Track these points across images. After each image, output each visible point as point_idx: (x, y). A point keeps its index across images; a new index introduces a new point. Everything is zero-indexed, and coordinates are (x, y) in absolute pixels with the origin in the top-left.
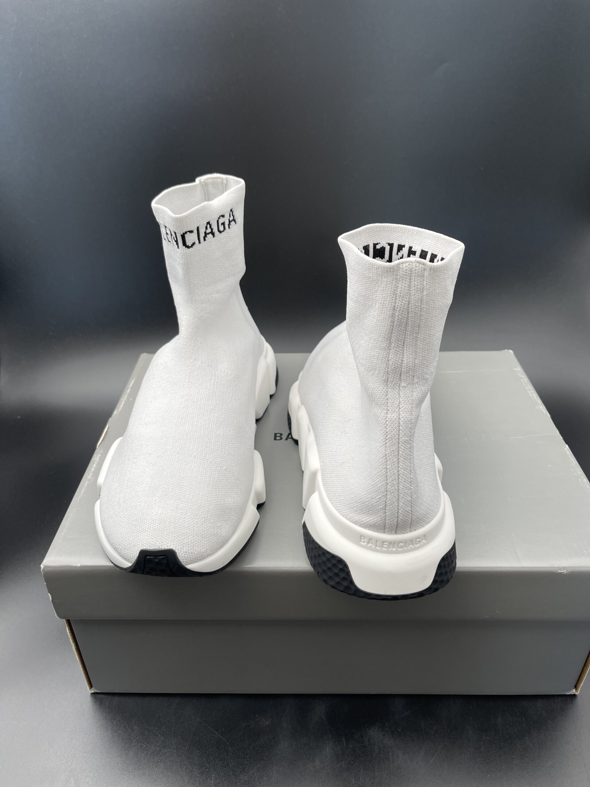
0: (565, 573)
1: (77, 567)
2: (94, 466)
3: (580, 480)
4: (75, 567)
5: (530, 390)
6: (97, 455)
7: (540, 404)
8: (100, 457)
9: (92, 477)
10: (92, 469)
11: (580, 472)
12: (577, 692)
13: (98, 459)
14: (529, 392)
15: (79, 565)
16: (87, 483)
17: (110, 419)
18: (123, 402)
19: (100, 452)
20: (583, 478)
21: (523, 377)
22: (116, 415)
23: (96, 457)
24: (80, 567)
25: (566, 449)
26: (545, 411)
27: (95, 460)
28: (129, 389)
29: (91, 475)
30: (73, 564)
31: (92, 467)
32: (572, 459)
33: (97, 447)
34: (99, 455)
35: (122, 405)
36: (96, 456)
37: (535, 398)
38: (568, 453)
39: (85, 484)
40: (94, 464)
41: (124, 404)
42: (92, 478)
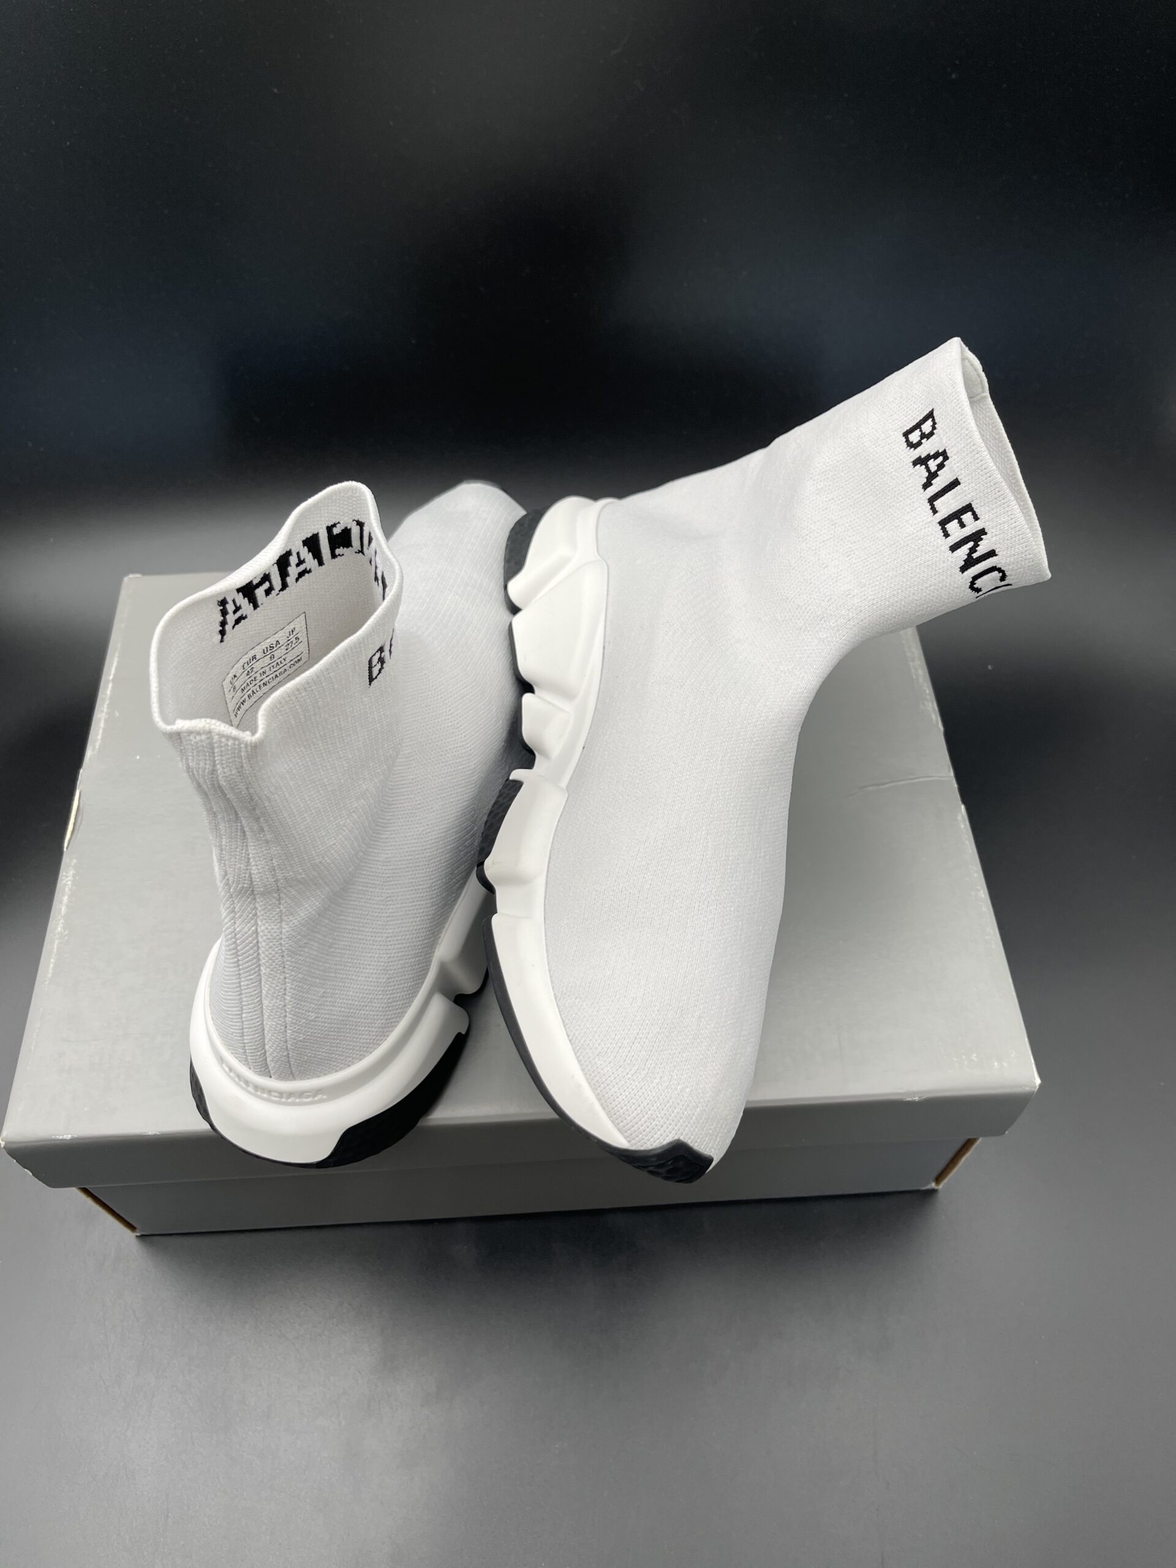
1: (66, 1140)
2: (65, 899)
3: (973, 893)
6: (66, 873)
7: (928, 697)
8: (74, 876)
9: (64, 928)
10: (61, 909)
11: (975, 875)
13: (69, 883)
14: (911, 664)
15: (69, 1137)
16: (56, 943)
17: (81, 771)
18: (102, 725)
19: (73, 864)
20: (979, 888)
22: (90, 759)
23: (67, 877)
24: (71, 1139)
25: (959, 818)
26: (934, 717)
27: (65, 885)
28: (110, 685)
29: (62, 923)
31: (61, 902)
32: (967, 842)
33: (65, 849)
34: (71, 872)
35: (101, 731)
36: (64, 874)
37: (921, 680)
38: (962, 826)
39: (53, 948)
40: (63, 896)
41: (104, 730)
42: (65, 931)
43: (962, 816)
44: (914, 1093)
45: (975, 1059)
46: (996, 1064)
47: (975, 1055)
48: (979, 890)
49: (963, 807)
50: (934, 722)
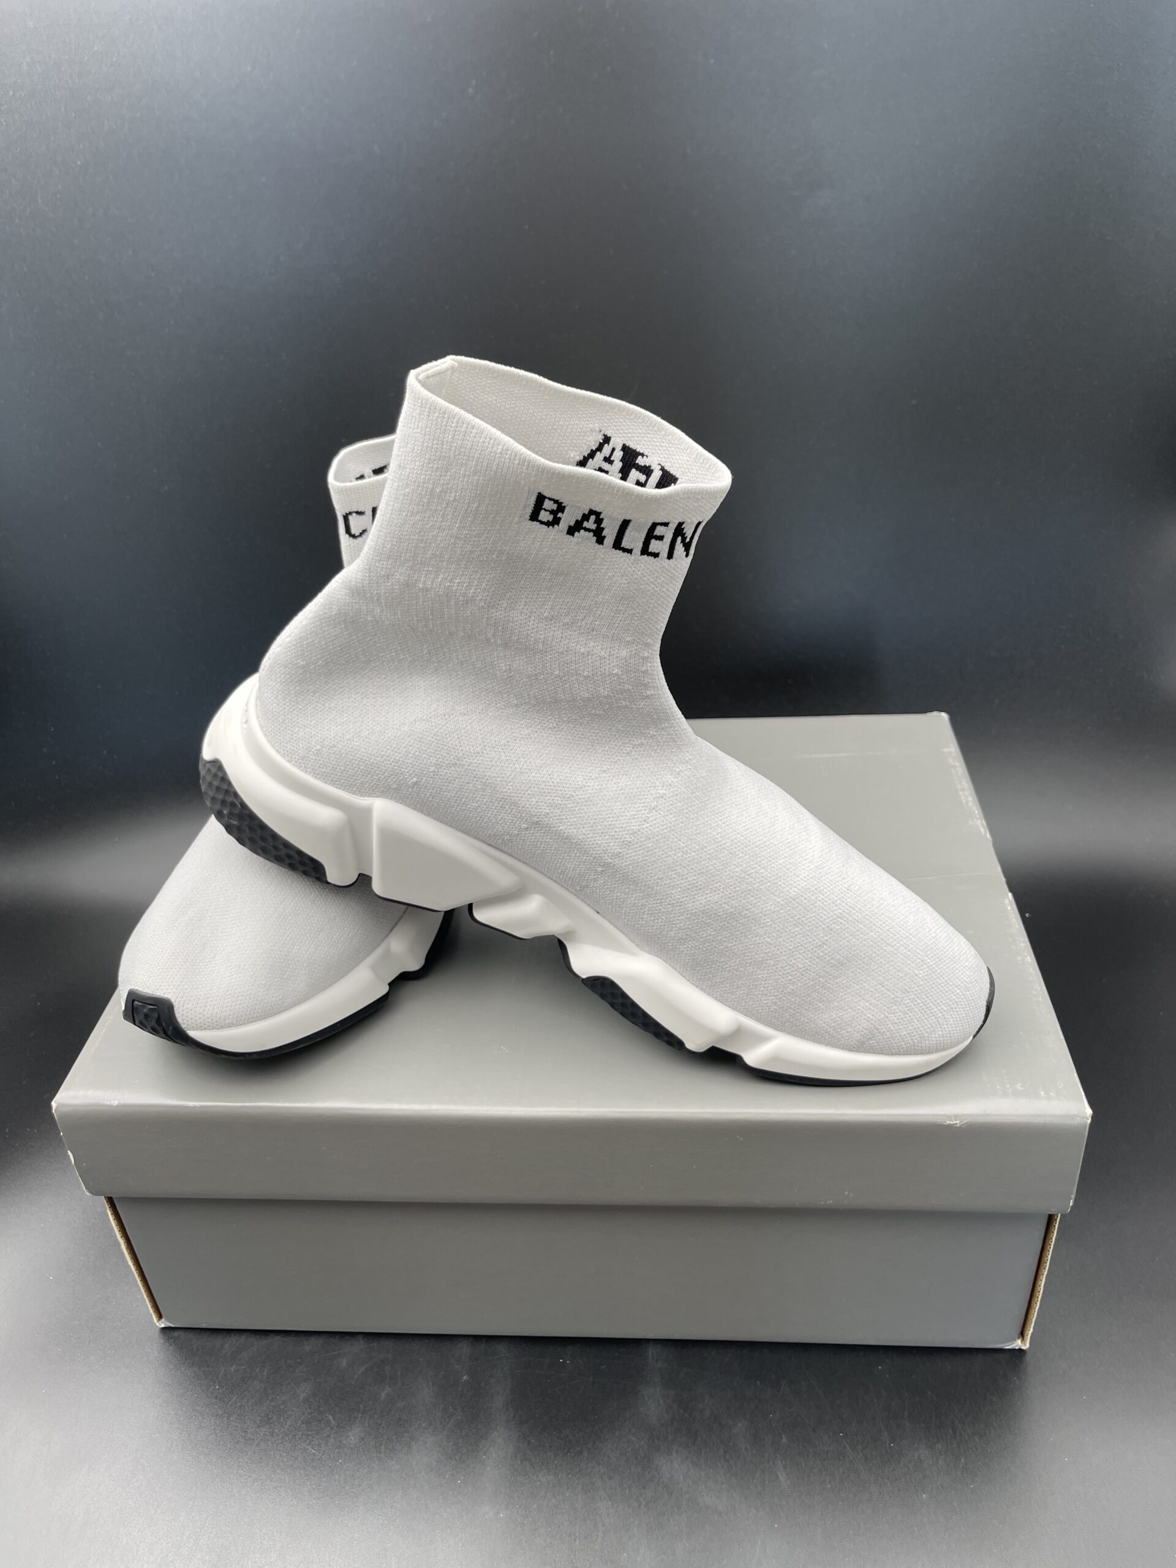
0: (958, 1125)
1: (112, 1106)
3: (1019, 958)
4: (109, 1106)
5: (963, 790)
7: (977, 816)
11: (1022, 944)
12: (1025, 1345)
14: (961, 793)
15: (116, 1103)
21: (957, 764)
24: (117, 1106)
25: (1007, 902)
26: (982, 829)
30: (106, 1102)
32: (1014, 920)
37: (970, 804)
38: (1009, 908)
43: (1009, 901)
44: (956, 1117)
45: (1021, 1088)
46: (1042, 1093)
47: (1020, 1085)
48: (1026, 956)
49: (1010, 895)
50: (983, 833)
